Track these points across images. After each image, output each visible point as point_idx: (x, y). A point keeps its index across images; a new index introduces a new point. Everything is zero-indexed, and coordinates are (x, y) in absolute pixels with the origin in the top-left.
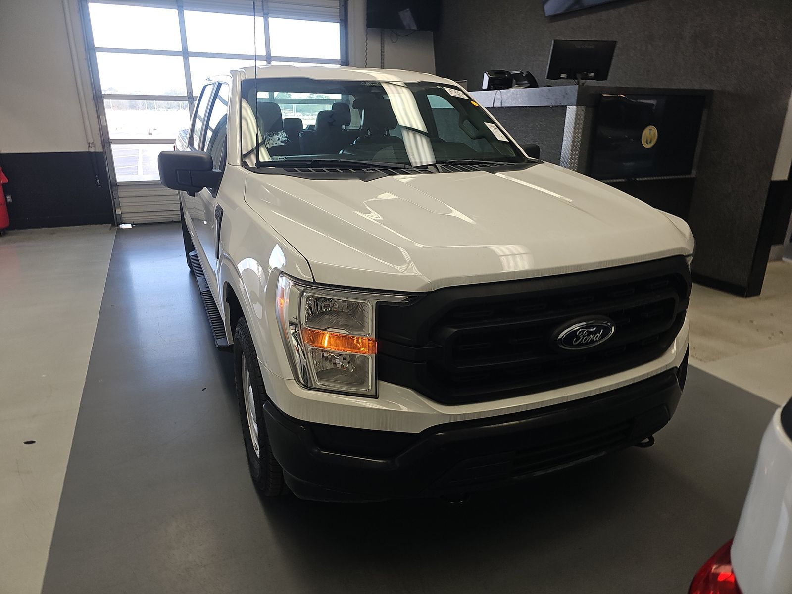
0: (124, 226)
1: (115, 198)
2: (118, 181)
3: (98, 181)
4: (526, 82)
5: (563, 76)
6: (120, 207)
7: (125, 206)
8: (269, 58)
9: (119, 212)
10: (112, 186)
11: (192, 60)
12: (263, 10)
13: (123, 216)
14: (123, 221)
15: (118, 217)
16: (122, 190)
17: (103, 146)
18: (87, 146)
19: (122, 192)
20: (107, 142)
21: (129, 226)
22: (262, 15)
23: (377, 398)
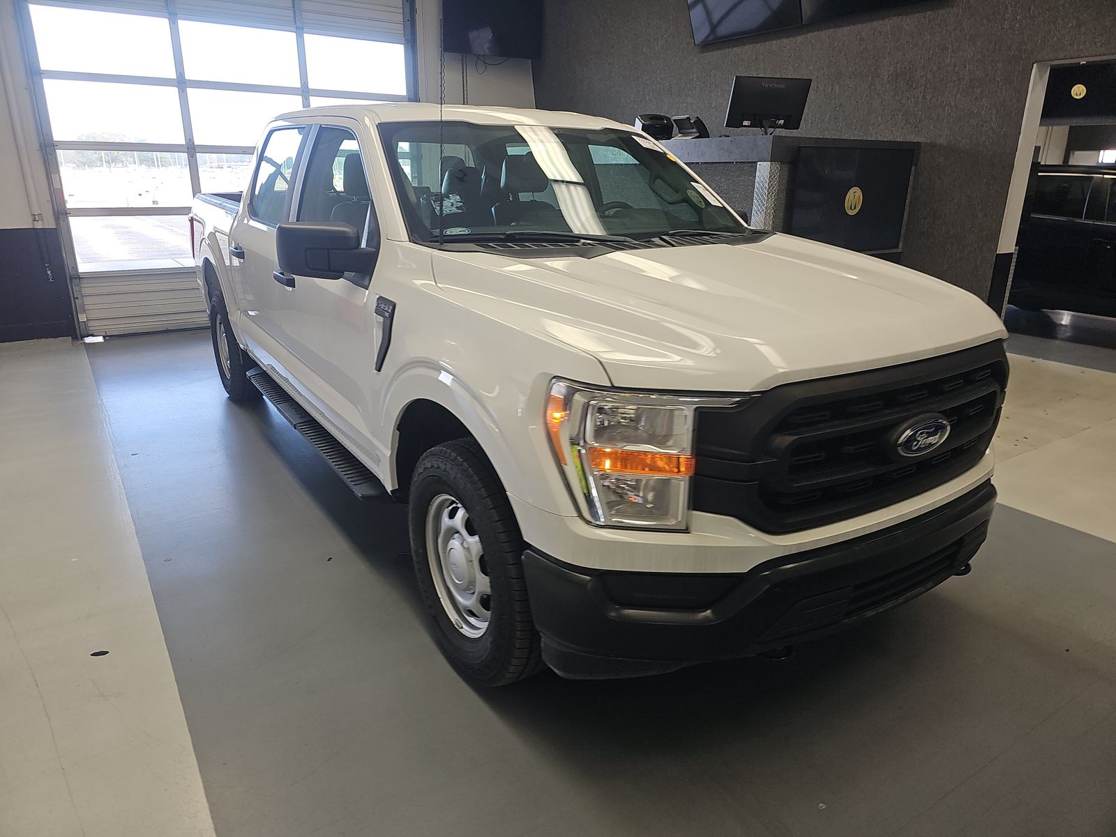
0: (89, 340)
1: (77, 298)
2: (80, 271)
3: (49, 272)
4: (694, 130)
5: (746, 123)
6: (84, 311)
7: (91, 309)
8: (305, 92)
9: (82, 318)
10: (71, 279)
11: (191, 92)
12: (295, 22)
13: (90, 324)
14: (91, 332)
15: (83, 326)
16: (86, 285)
17: (57, 219)
18: (31, 219)
19: (87, 289)
20: (61, 213)
21: (100, 339)
22: (294, 29)
23: (689, 533)
